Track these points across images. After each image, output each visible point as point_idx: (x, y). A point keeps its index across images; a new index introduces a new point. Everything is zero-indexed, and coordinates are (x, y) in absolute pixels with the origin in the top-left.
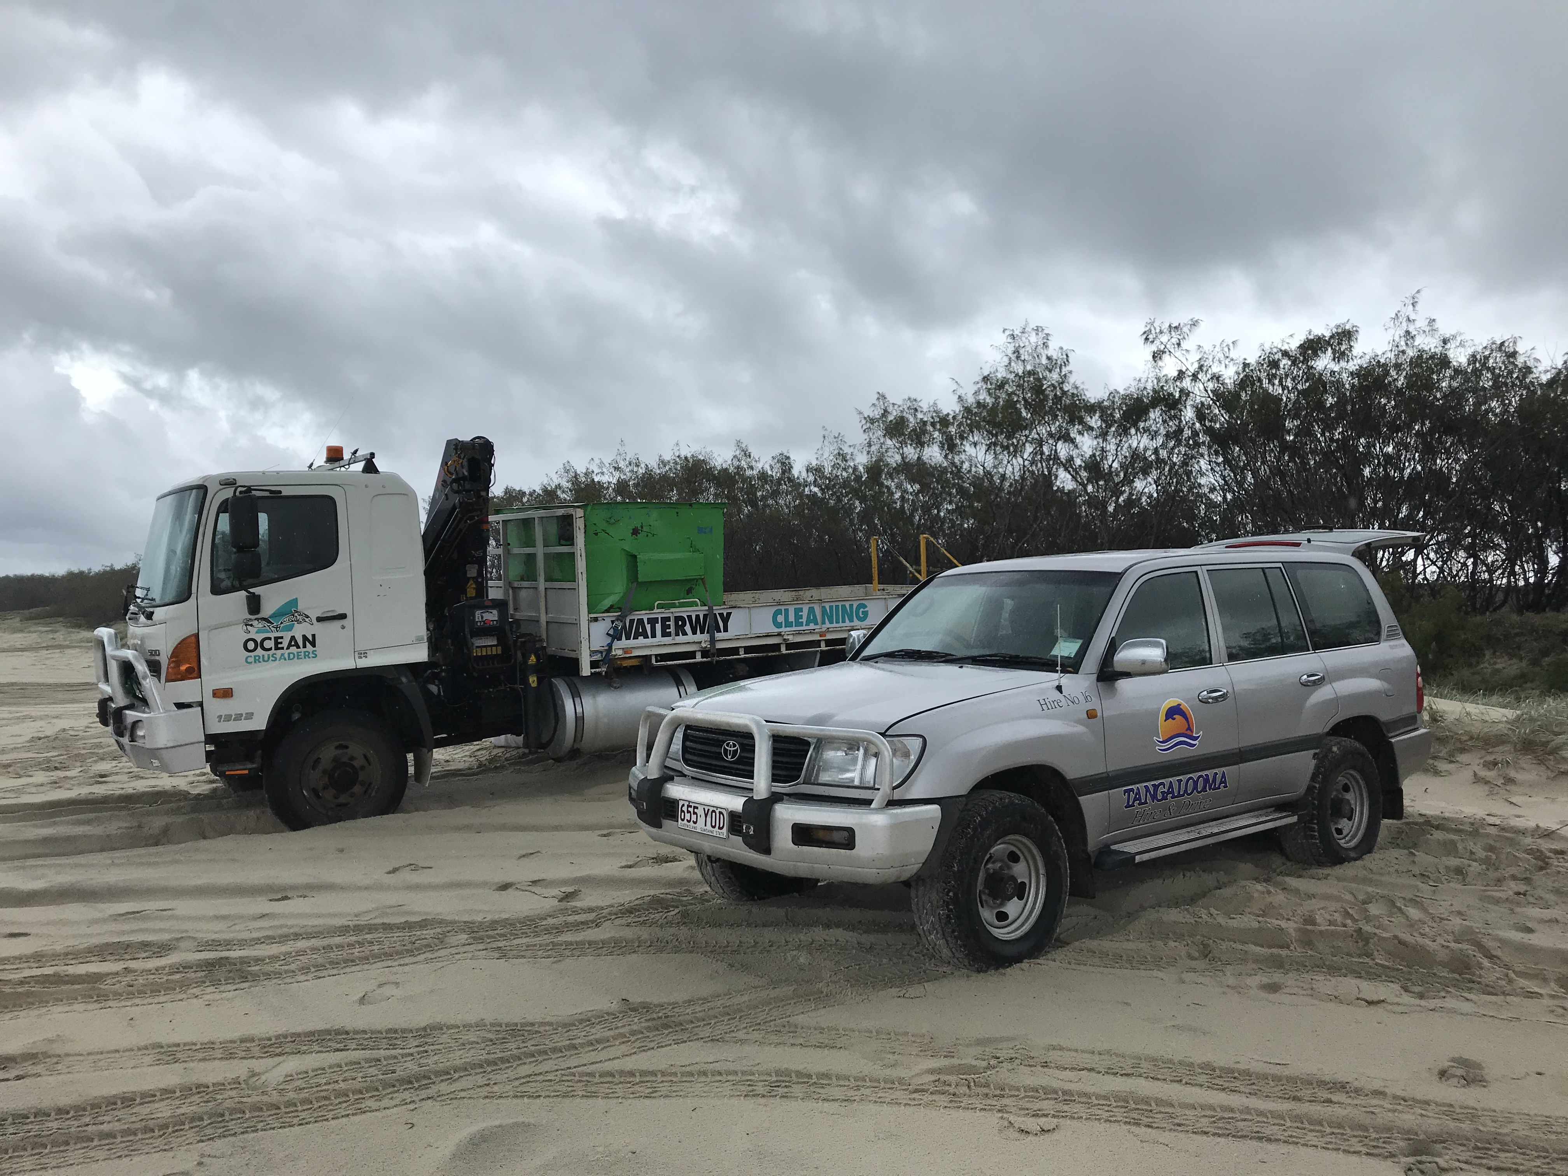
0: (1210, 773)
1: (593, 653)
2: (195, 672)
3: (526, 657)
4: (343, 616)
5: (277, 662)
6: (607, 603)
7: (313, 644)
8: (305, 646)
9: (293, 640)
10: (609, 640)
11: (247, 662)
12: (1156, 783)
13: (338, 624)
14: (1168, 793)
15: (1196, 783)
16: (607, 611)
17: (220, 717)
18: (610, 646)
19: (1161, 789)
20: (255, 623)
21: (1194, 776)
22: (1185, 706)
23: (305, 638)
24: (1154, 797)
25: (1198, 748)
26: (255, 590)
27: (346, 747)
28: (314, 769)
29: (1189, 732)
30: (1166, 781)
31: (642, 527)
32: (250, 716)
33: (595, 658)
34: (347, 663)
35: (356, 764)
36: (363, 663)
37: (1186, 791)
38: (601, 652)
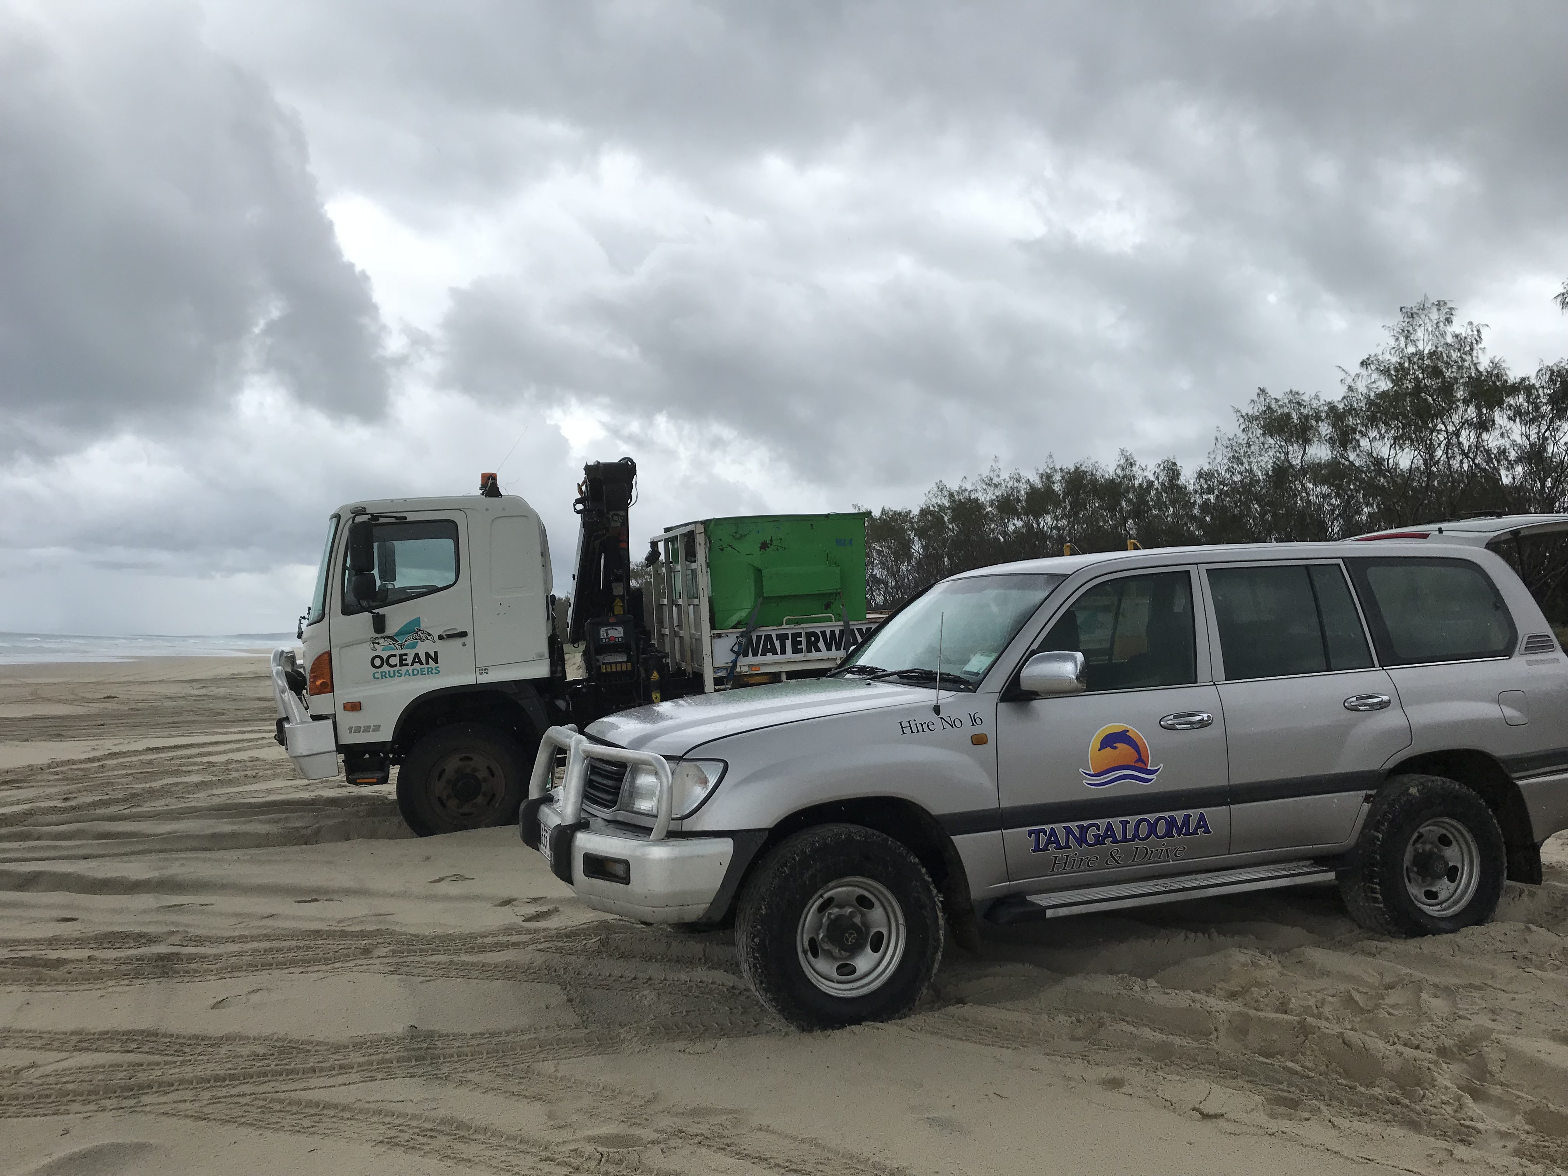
0: (1179, 815)
1: (716, 669)
2: (328, 687)
3: (649, 674)
4: (464, 634)
5: (403, 677)
6: (735, 619)
7: (436, 661)
8: (428, 663)
9: (417, 659)
10: (733, 656)
11: (375, 678)
12: (1085, 823)
13: (459, 641)
14: (1106, 836)
15: (1152, 828)
16: (735, 627)
17: (351, 728)
18: (735, 663)
19: (1092, 831)
20: (381, 641)
21: (1152, 817)
22: (1134, 731)
23: (428, 655)
24: (1082, 840)
25: (1155, 784)
26: (381, 611)
27: (471, 759)
28: (439, 780)
29: (1139, 765)
30: (1102, 823)
31: (771, 540)
32: (377, 728)
33: (719, 675)
34: (468, 679)
35: (480, 775)
36: (483, 679)
37: (1136, 835)
38: (726, 669)
